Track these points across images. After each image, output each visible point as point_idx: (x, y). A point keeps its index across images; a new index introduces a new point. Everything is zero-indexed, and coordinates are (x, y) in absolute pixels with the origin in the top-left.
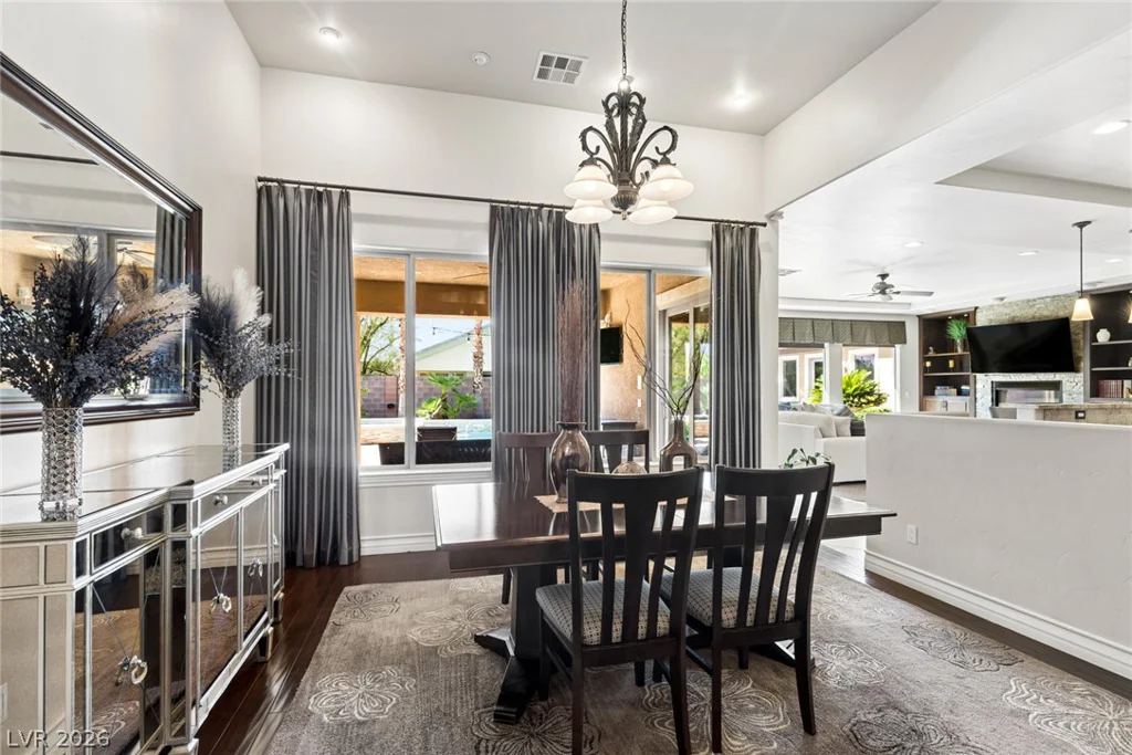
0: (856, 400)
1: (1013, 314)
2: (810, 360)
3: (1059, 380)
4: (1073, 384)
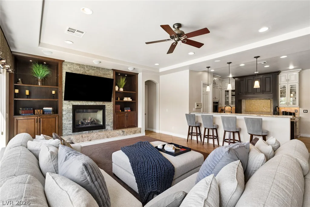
3: (104, 104)
4: (109, 106)
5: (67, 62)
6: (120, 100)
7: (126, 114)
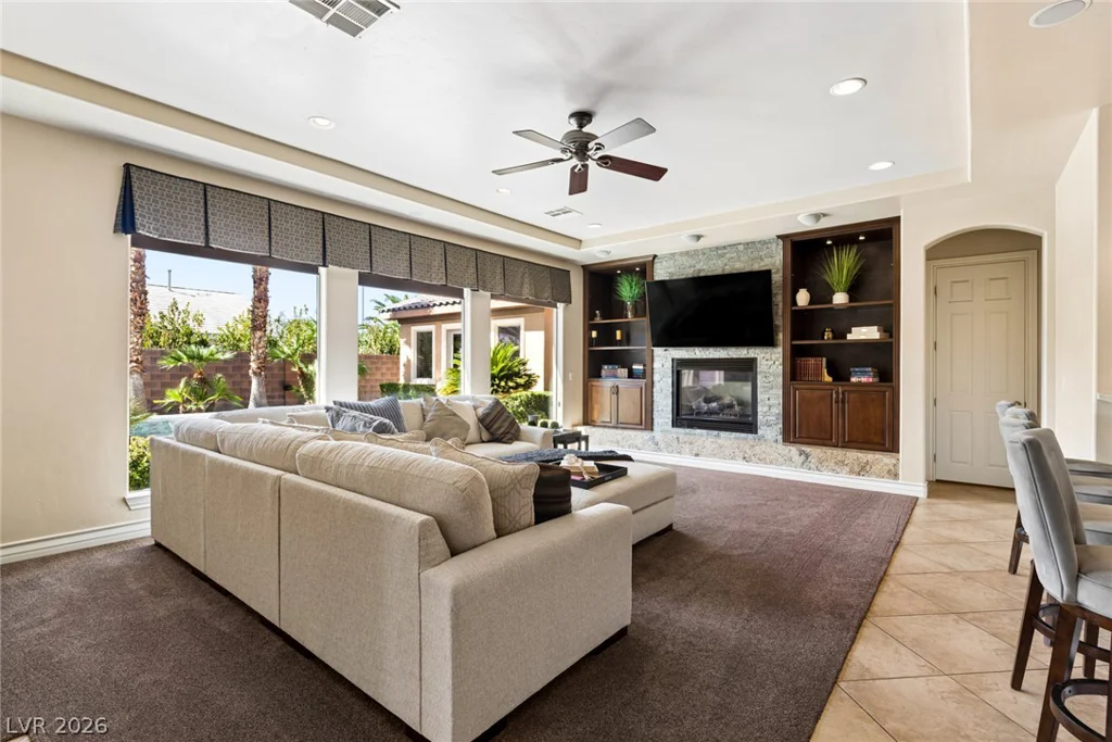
0: (503, 384)
1: (698, 267)
2: (448, 331)
3: (752, 356)
4: (770, 362)
5: (665, 256)
6: (834, 338)
7: (837, 393)
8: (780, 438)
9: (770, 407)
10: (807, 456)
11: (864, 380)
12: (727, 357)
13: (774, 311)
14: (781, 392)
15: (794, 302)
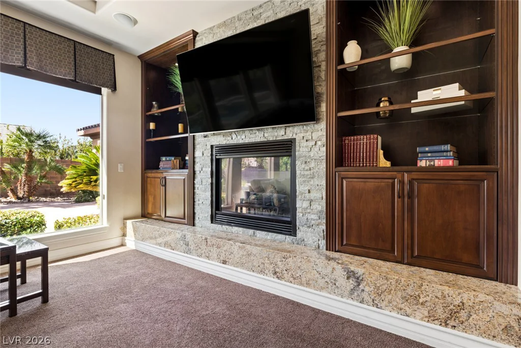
3: (290, 137)
4: (311, 143)
7: (402, 182)
8: (323, 243)
9: (311, 201)
10: (359, 281)
11: (438, 163)
12: (263, 139)
13: (315, 74)
14: (324, 183)
15: (341, 60)
